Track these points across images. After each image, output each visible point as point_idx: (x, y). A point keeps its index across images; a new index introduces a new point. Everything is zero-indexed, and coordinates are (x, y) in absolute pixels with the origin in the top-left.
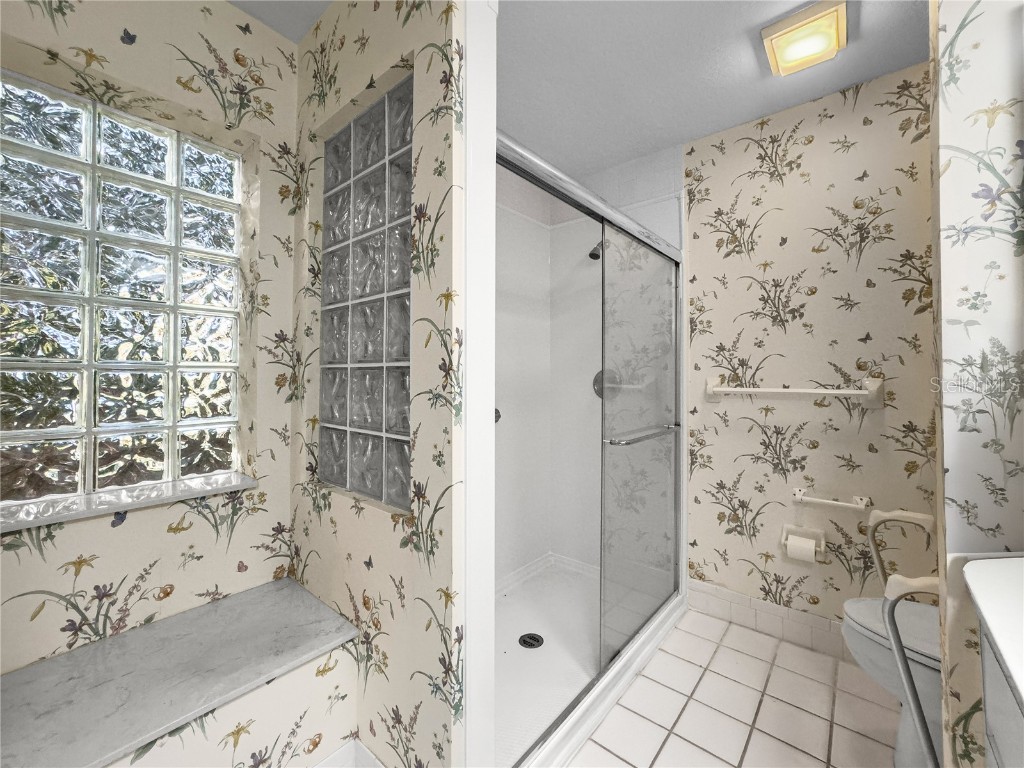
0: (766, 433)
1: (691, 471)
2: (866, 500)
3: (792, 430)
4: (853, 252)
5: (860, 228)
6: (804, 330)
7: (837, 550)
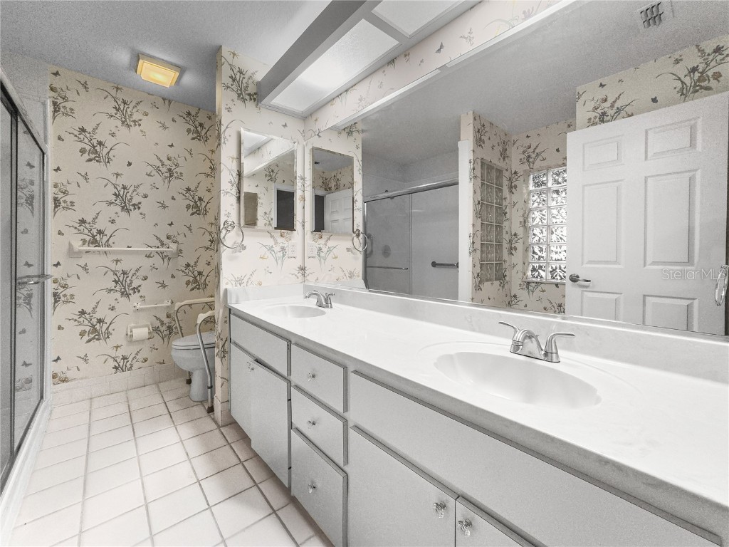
0: (116, 275)
1: (55, 308)
2: (170, 301)
3: (133, 272)
4: (166, 181)
5: (170, 170)
6: (141, 217)
7: (156, 330)
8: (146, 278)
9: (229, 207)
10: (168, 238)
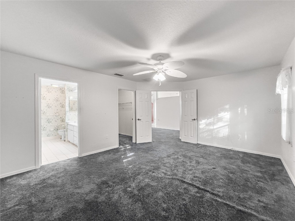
0: (47, 119)
2: (57, 124)
3: (50, 119)
4: (56, 102)
6: (52, 109)
7: (55, 129)
8: (52, 120)
9: (67, 108)
10: (57, 112)
